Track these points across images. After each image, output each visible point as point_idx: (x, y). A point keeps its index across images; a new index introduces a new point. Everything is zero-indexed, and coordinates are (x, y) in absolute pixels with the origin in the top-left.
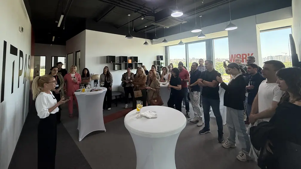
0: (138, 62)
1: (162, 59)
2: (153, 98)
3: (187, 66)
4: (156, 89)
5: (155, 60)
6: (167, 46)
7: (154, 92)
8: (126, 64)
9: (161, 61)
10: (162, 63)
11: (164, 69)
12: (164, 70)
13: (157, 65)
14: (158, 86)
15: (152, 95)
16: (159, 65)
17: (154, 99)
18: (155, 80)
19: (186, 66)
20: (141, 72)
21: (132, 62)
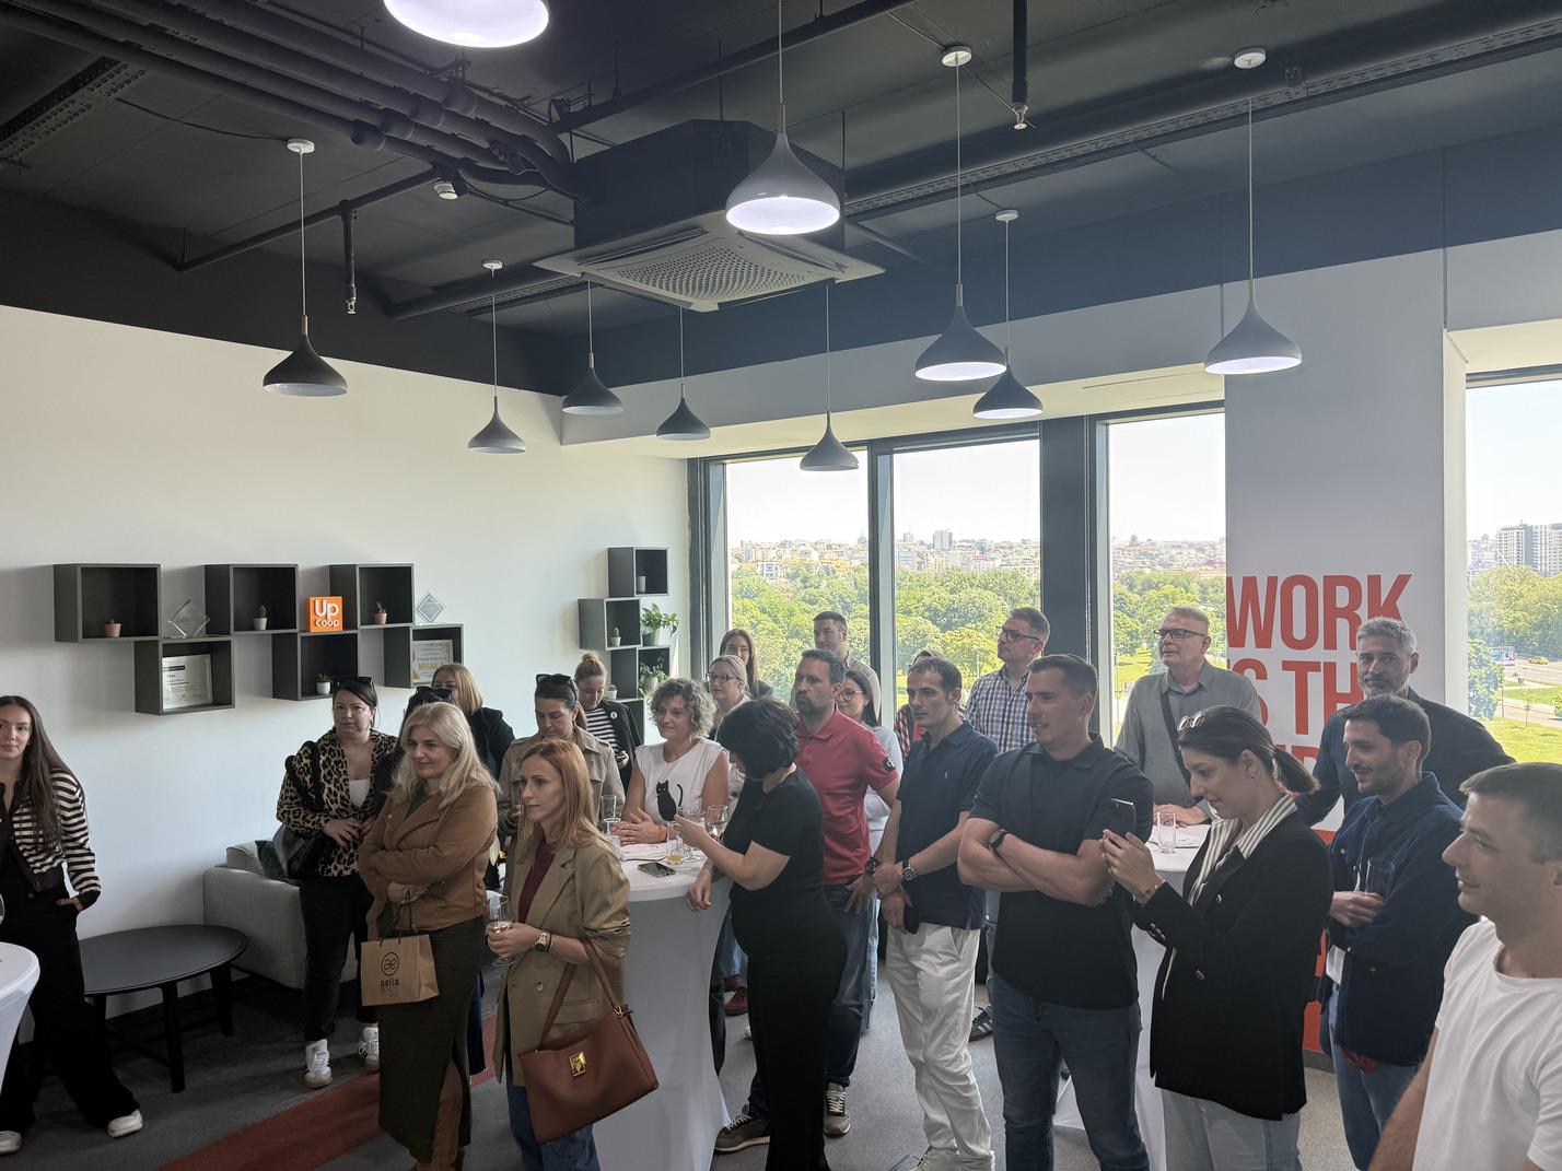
0: (419, 621)
1: (658, 585)
2: (555, 1034)
3: (876, 664)
4: (584, 939)
5: (594, 587)
6: (707, 462)
7: (570, 969)
8: (282, 651)
9: (647, 602)
10: (654, 622)
11: (676, 702)
12: (676, 713)
13: (611, 635)
14: (606, 905)
15: (547, 1001)
16: (630, 636)
17: (566, 1044)
18: (578, 847)
19: (865, 662)
20: (438, 753)
21: (348, 619)
